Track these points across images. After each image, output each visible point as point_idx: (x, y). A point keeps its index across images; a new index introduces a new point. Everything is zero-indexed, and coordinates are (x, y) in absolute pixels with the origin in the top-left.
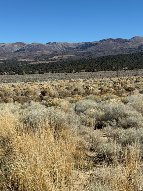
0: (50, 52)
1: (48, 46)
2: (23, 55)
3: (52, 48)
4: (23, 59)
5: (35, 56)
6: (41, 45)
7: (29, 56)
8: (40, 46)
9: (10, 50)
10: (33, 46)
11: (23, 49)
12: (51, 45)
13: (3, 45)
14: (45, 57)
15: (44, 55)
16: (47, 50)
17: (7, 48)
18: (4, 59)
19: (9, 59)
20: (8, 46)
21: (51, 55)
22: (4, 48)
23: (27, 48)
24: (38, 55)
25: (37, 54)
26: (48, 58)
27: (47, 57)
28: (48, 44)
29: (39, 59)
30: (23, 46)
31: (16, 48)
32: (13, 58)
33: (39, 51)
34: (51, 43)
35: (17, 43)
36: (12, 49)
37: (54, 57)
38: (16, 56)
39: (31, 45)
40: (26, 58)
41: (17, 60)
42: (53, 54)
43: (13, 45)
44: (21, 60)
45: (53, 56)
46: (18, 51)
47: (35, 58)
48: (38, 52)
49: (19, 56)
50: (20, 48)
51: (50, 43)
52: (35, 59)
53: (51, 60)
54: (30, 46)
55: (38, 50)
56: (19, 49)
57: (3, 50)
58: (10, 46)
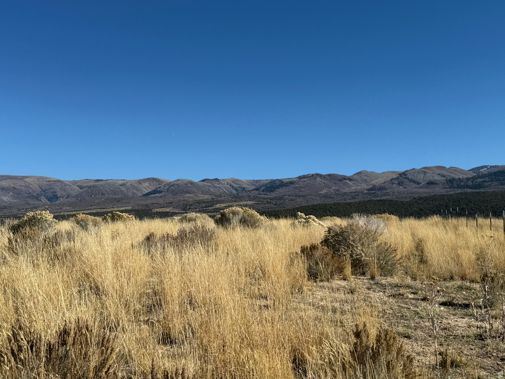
0: (210, 197)
1: (204, 185)
2: (161, 201)
3: (212, 190)
4: (161, 207)
5: (183, 202)
6: (192, 183)
7: (172, 203)
8: (189, 185)
9: (135, 191)
10: (177, 185)
11: (159, 189)
12: (210, 183)
13: (122, 182)
14: (201, 205)
15: (199, 202)
16: (206, 193)
17: (129, 188)
18: (126, 208)
19: (136, 208)
20: (131, 184)
21: (211, 202)
22: (123, 189)
23: (166, 188)
24: (189, 201)
25: (185, 199)
26: (206, 207)
27: (204, 205)
28: (203, 181)
29: (190, 208)
30: (159, 184)
31: (146, 188)
32: (142, 205)
33: (189, 195)
34: (209, 180)
35: (148, 179)
36: (138, 190)
37: (218, 206)
38: (149, 202)
39: (174, 183)
40: (167, 207)
41: (151, 210)
42: (214, 200)
43: (140, 182)
44: (157, 210)
45: (215, 203)
46: (150, 194)
47: (183, 207)
48: (187, 195)
49: (154, 202)
50: (153, 188)
51: (207, 179)
52: (184, 209)
53: (213, 211)
54: (172, 184)
55: (186, 192)
56: (150, 191)
57: (121, 191)
58: (136, 185)
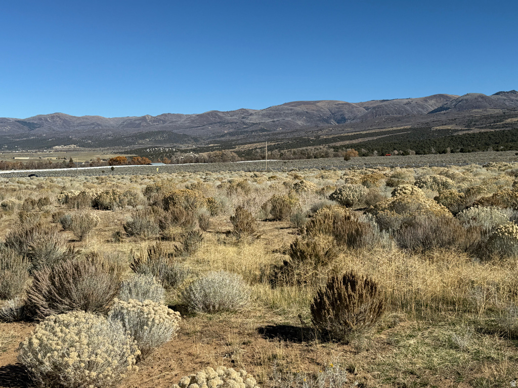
0: (501, 111)
1: (499, 99)
2: (444, 118)
3: (507, 103)
4: (443, 125)
5: (469, 118)
6: (483, 97)
7: (455, 119)
8: (480, 99)
9: (420, 109)
10: (465, 100)
11: (445, 106)
12: (505, 96)
13: (407, 100)
14: (489, 120)
15: (487, 117)
16: (495, 107)
17: (414, 107)
18: (406, 127)
19: (416, 126)
20: (416, 103)
21: (501, 116)
22: (408, 108)
23: (453, 104)
24: (475, 117)
25: (472, 114)
26: (495, 122)
27: (492, 120)
28: (497, 94)
29: (475, 125)
30: (447, 101)
31: (432, 105)
32: (422, 124)
33: (476, 110)
34: (504, 92)
35: (435, 96)
36: (423, 108)
37: (509, 121)
38: (428, 120)
39: (462, 98)
40: (449, 124)
41: (430, 128)
42: (506, 114)
43: (426, 100)
44: (438, 128)
45: (506, 117)
46: (436, 112)
47: (467, 124)
48: (474, 110)
49: (436, 120)
50: (440, 105)
51: (502, 92)
52: (468, 126)
53: (501, 126)
54: (460, 99)
55: (476, 108)
56: (436, 108)
57: (406, 110)
58: (421, 103)
